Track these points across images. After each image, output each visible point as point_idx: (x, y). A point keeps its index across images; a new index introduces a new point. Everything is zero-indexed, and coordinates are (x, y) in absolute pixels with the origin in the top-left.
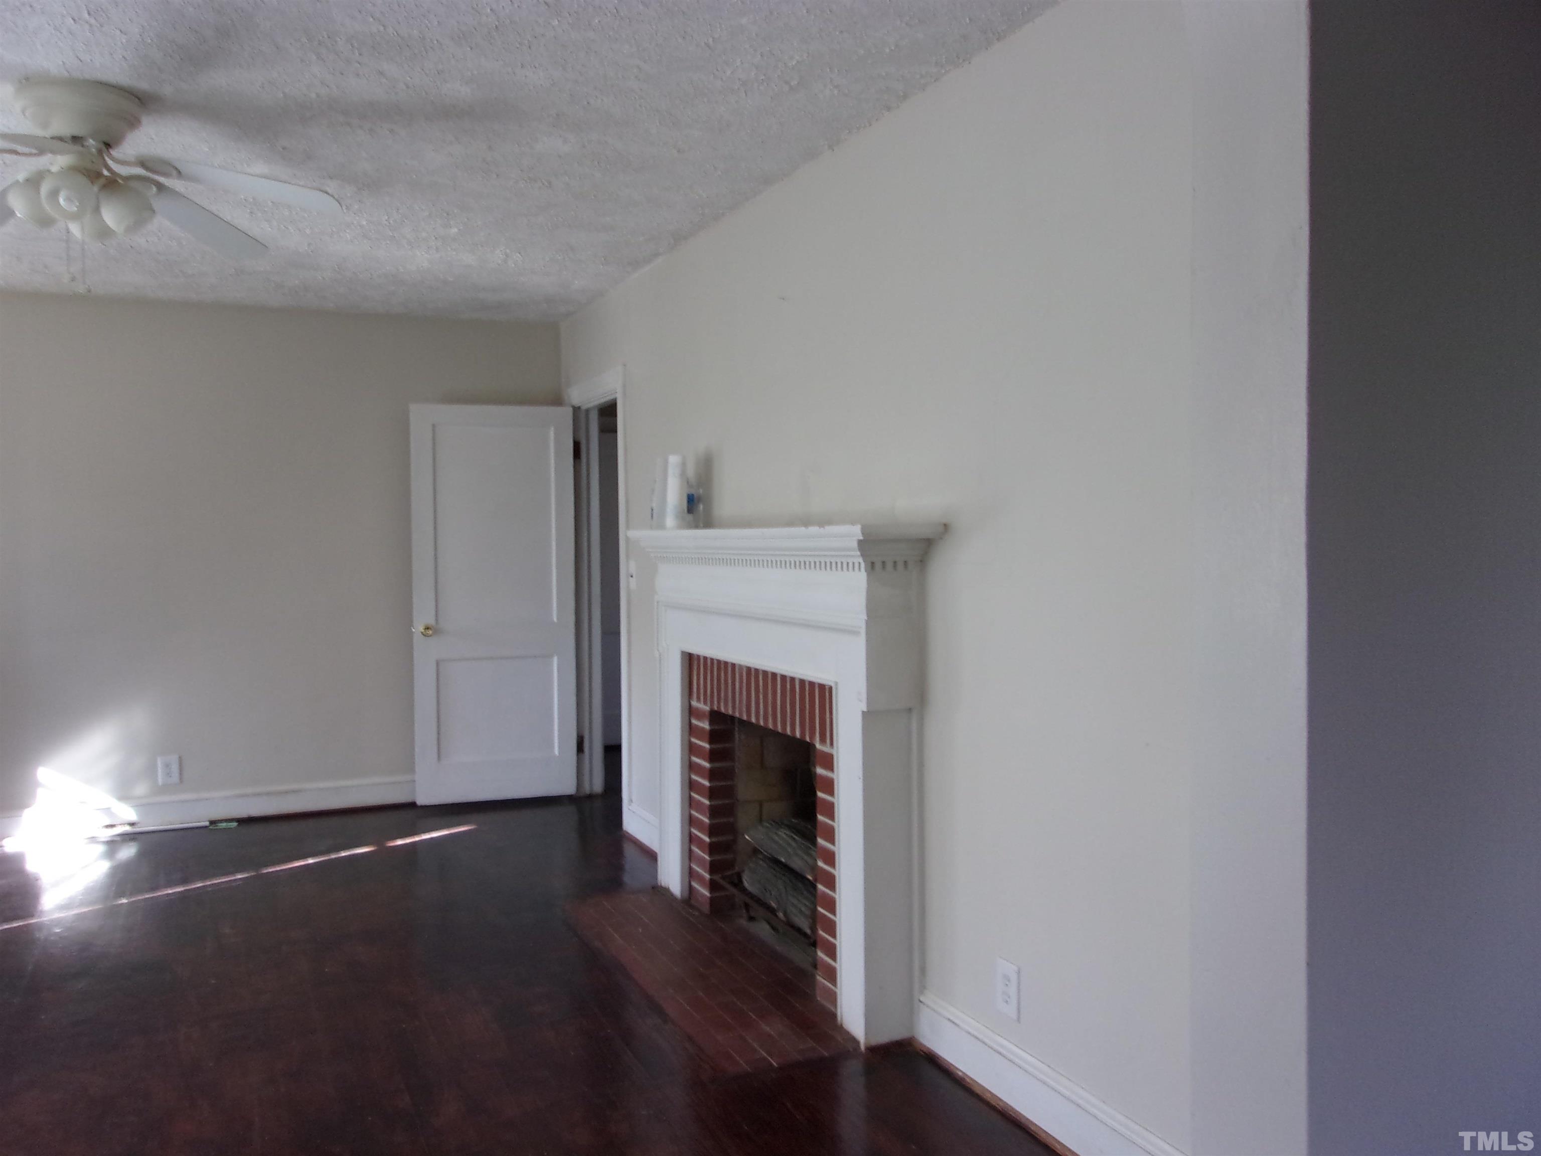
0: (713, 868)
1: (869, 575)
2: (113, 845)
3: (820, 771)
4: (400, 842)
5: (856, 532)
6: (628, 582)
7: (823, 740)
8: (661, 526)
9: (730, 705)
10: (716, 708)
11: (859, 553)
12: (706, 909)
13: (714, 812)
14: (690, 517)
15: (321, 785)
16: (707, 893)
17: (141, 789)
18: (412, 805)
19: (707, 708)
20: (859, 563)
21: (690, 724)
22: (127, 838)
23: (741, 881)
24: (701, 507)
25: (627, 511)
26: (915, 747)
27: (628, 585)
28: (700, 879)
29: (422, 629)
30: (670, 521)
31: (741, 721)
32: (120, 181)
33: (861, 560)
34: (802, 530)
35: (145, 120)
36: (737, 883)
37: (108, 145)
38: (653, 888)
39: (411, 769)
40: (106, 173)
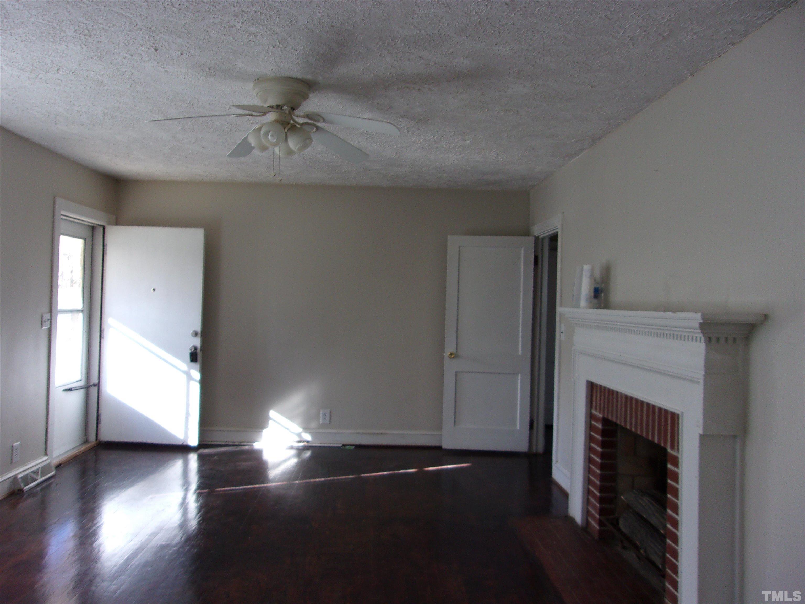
0: (602, 512)
1: (707, 346)
2: (300, 451)
3: (670, 466)
4: (431, 468)
5: (698, 317)
6: (560, 336)
7: (672, 447)
8: (578, 306)
9: (614, 415)
10: (606, 416)
11: (699, 331)
12: (596, 536)
13: (603, 478)
14: (596, 301)
15: (396, 432)
16: (596, 526)
17: (313, 425)
18: (439, 448)
19: (600, 416)
20: (700, 337)
21: (591, 424)
22: (306, 448)
23: (618, 523)
24: (603, 295)
25: (561, 296)
26: (738, 462)
27: (560, 338)
28: (593, 517)
29: (449, 354)
30: (583, 303)
31: (621, 427)
32: (297, 125)
33: (701, 335)
34: (661, 314)
35: (311, 95)
36: (615, 524)
37: (293, 109)
38: (565, 516)
39: (440, 428)
40: (292, 122)
